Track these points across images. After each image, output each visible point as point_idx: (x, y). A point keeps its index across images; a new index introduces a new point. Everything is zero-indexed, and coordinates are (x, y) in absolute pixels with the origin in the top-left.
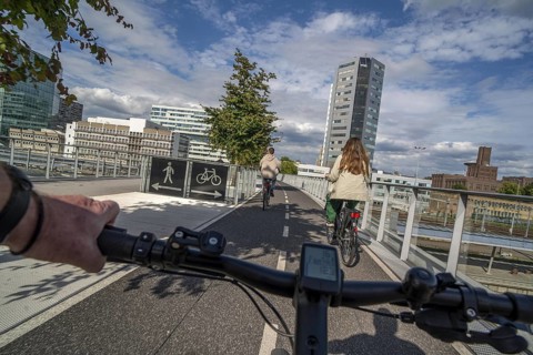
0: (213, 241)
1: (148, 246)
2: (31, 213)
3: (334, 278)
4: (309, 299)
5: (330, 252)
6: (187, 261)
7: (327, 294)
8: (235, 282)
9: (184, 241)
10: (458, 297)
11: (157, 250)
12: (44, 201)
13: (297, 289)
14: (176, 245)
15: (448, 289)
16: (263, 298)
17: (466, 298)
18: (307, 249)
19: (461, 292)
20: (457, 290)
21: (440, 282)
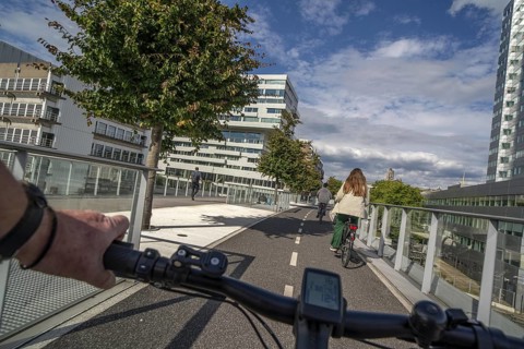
0: (215, 261)
1: (151, 263)
2: (43, 229)
3: (336, 308)
4: (309, 327)
5: (334, 279)
6: (188, 281)
7: (328, 324)
8: (235, 305)
9: (186, 260)
10: (471, 337)
11: (160, 268)
12: (58, 217)
13: (297, 317)
14: (178, 264)
15: (460, 327)
16: (263, 323)
17: (480, 339)
18: (310, 274)
19: (475, 332)
20: (470, 329)
21: (449, 318)
